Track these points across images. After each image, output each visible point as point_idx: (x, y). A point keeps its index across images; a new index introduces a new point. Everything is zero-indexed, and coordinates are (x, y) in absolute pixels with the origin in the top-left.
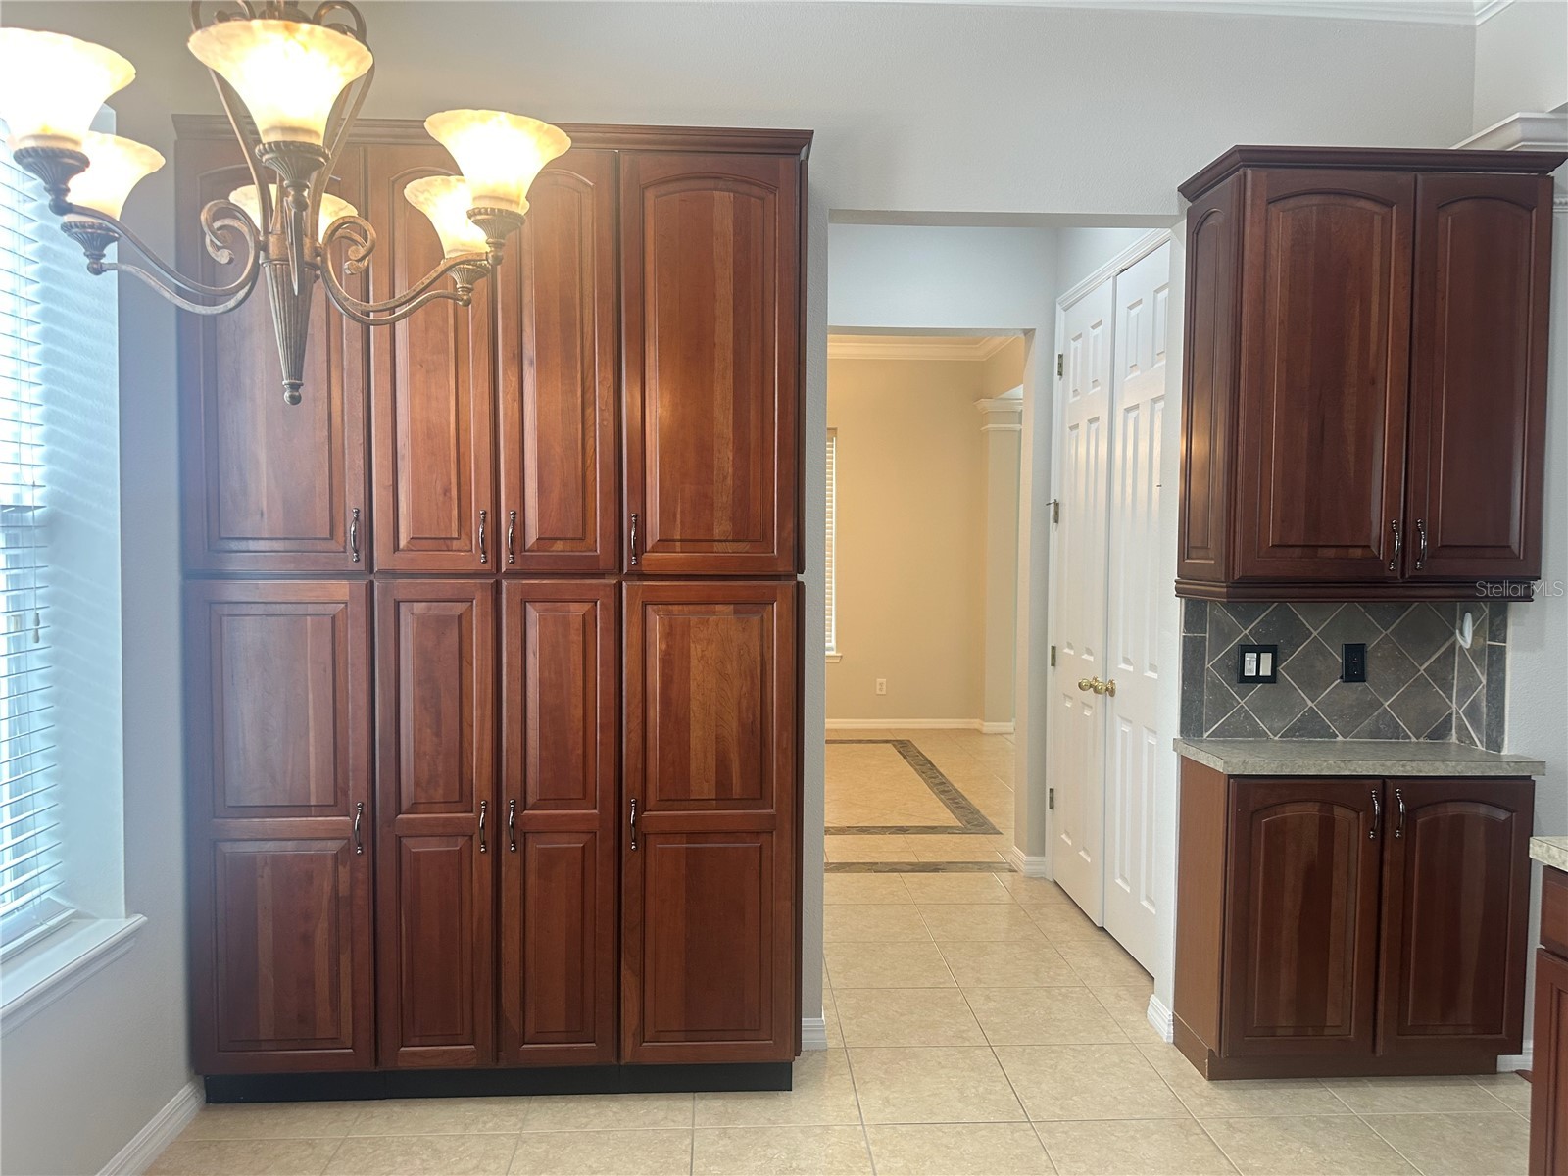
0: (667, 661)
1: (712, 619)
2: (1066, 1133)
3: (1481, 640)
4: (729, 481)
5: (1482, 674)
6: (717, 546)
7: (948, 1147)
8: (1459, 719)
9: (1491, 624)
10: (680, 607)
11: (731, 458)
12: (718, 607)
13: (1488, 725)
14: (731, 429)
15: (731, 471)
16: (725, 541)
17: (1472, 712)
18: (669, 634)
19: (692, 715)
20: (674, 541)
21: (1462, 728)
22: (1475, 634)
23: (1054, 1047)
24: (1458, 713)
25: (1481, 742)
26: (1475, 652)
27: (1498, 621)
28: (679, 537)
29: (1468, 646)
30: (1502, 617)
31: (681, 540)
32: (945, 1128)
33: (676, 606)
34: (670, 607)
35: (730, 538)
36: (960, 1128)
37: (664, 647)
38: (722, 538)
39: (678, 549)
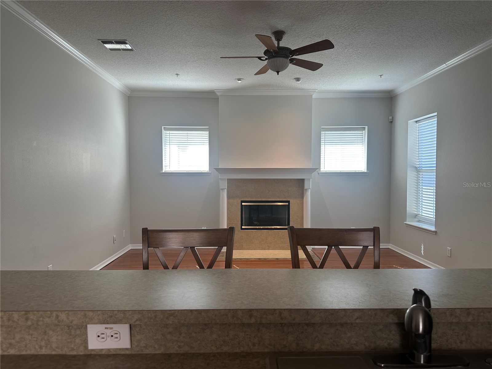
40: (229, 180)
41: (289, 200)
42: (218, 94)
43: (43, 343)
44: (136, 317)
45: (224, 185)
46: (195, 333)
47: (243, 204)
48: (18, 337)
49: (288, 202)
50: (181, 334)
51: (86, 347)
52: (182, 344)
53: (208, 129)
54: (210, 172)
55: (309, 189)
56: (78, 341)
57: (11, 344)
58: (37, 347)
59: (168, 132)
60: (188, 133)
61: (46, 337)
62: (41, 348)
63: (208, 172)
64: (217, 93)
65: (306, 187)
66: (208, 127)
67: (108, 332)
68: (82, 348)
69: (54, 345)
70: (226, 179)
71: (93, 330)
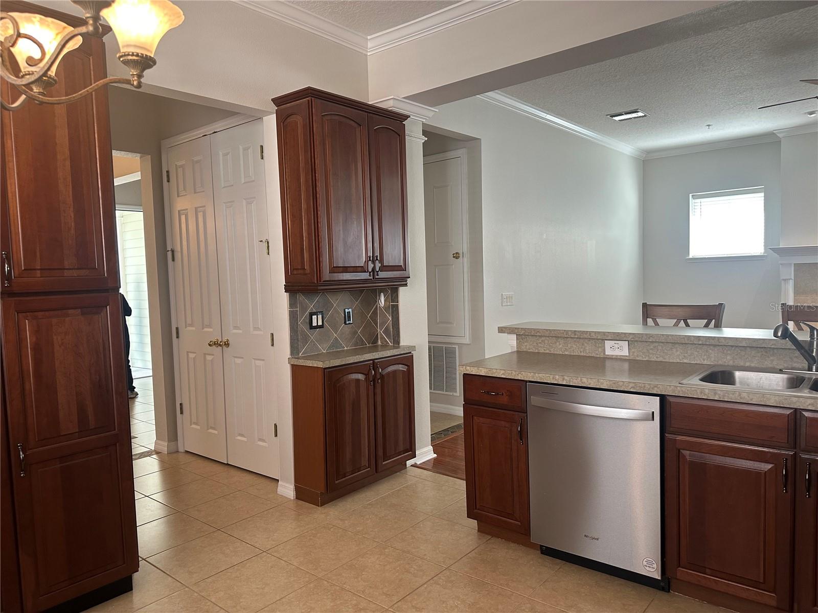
0: (36, 348)
1: (67, 319)
2: (284, 549)
3: (388, 303)
4: (73, 232)
5: (390, 316)
6: (66, 273)
7: (238, 577)
8: (381, 335)
9: (392, 296)
10: (43, 313)
11: (73, 217)
12: (70, 311)
13: (393, 335)
14: (71, 198)
15: (73, 224)
16: (72, 269)
17: (387, 332)
18: (37, 331)
19: (58, 382)
20: (35, 270)
21: (382, 338)
22: (385, 301)
23: (249, 519)
24: (380, 332)
25: (391, 343)
26: (386, 308)
27: (394, 295)
28: (39, 268)
29: (383, 306)
30: (396, 294)
31: (41, 269)
32: (230, 570)
33: (40, 313)
34: (36, 313)
35: (76, 267)
36: (236, 567)
37: (34, 339)
38: (71, 267)
39: (39, 275)
40: (798, 267)
42: (780, 135)
43: (582, 350)
44: (631, 336)
46: (667, 350)
48: (569, 345)
50: (658, 350)
51: (604, 354)
52: (659, 356)
53: (763, 190)
54: (766, 254)
56: (600, 350)
57: (566, 349)
58: (579, 352)
59: (698, 200)
61: (583, 347)
62: (581, 352)
63: (762, 254)
64: (778, 135)
66: (763, 187)
67: (616, 346)
68: (602, 354)
69: (588, 351)
70: (793, 265)
71: (608, 344)
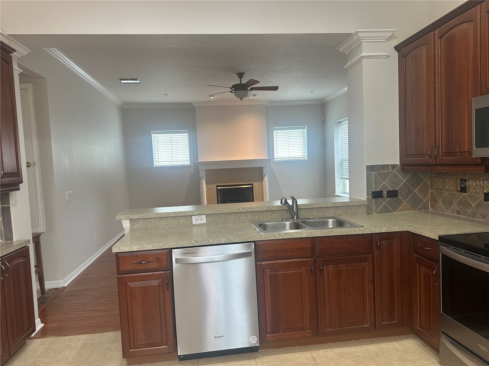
40: (207, 171)
41: (252, 183)
45: (203, 174)
46: (226, 217)
47: (218, 188)
48: (169, 222)
49: (252, 184)
51: (192, 223)
52: (222, 221)
53: (187, 132)
54: (191, 165)
55: (266, 174)
56: (189, 222)
60: (172, 135)
61: (178, 221)
62: (177, 225)
63: (189, 165)
64: (194, 105)
65: (264, 173)
66: (188, 130)
67: (199, 218)
69: (181, 224)
70: (205, 170)
71: (194, 218)
